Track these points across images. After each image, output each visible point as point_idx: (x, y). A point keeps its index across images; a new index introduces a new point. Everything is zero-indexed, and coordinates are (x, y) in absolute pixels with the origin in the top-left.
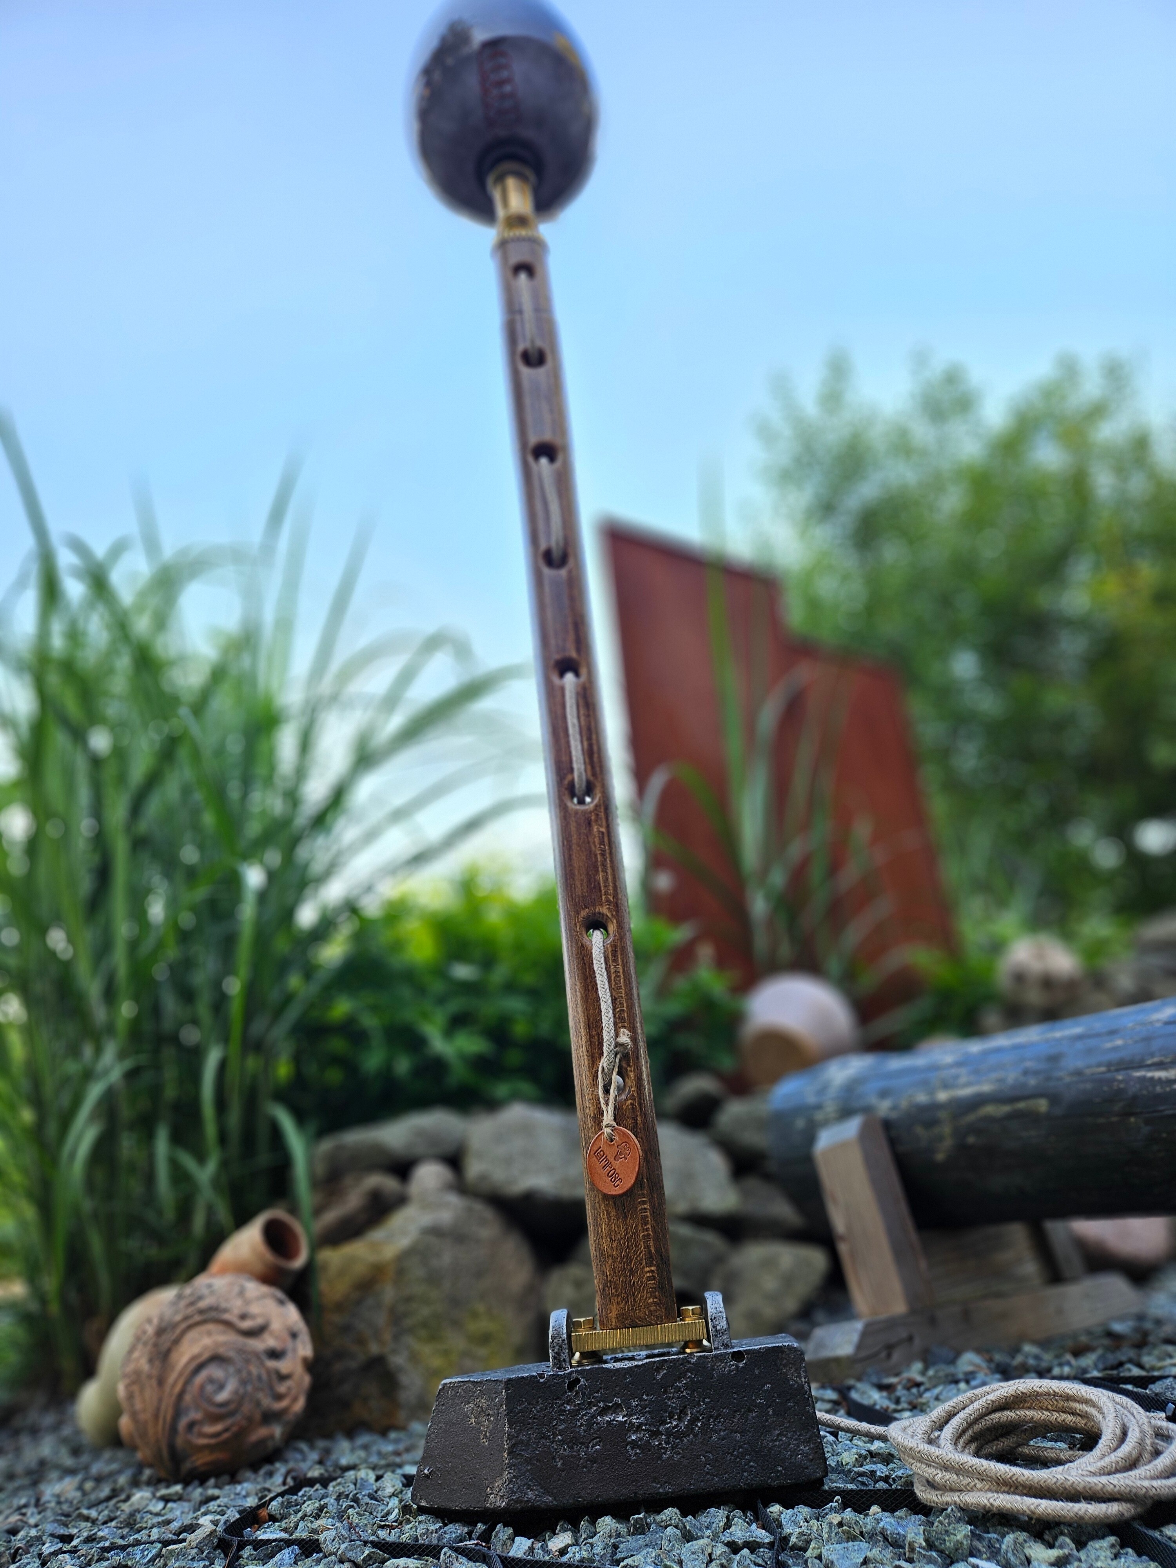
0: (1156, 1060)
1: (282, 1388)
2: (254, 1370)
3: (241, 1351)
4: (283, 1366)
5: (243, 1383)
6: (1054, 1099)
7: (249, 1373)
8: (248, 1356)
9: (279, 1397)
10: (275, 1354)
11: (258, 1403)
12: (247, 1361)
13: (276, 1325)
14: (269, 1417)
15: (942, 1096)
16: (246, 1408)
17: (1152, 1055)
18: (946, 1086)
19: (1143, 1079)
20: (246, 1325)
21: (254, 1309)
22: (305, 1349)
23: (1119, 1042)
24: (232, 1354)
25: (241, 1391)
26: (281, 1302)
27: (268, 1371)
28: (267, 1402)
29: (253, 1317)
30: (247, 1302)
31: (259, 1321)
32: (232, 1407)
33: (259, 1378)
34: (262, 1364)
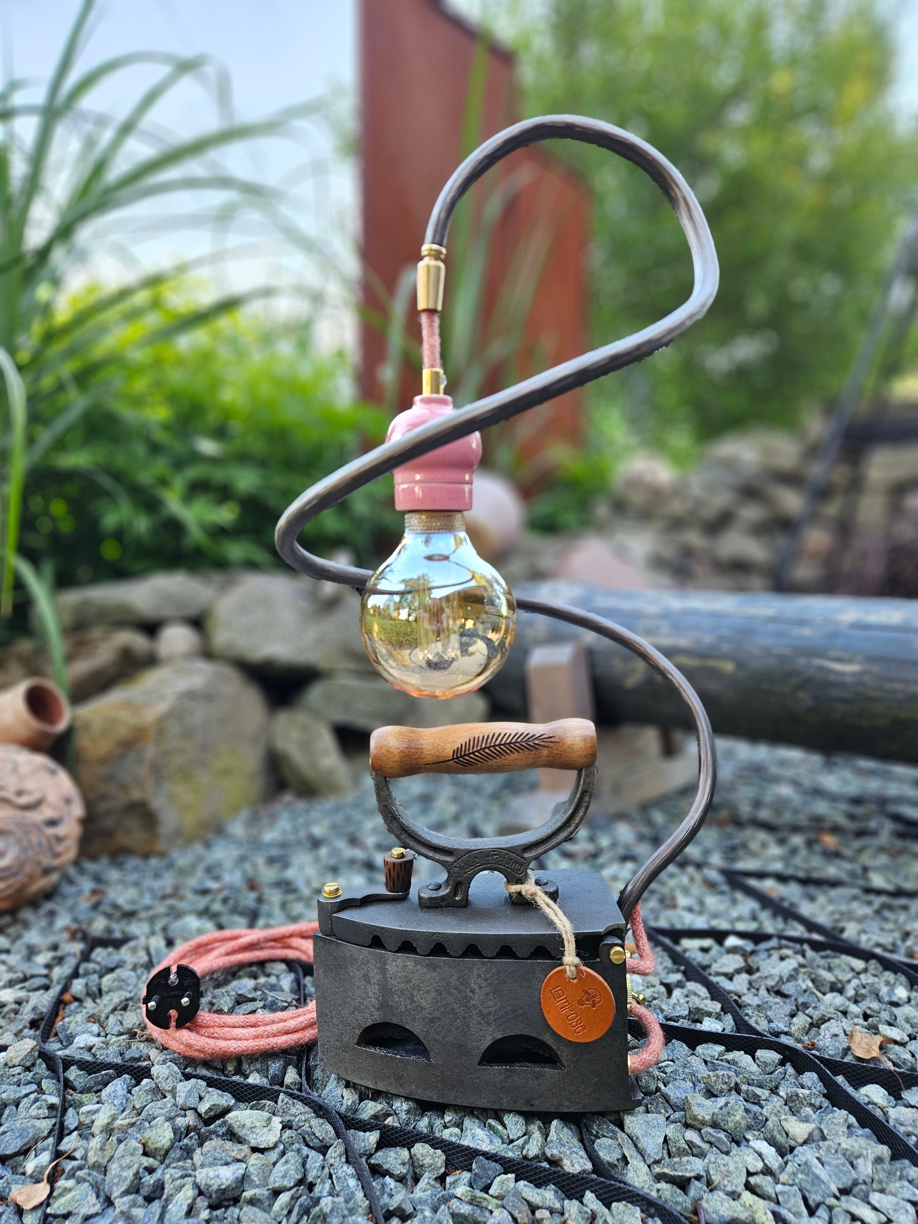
0: (838, 655)
1: (60, 848)
2: (34, 839)
3: (20, 824)
4: (60, 830)
5: (24, 850)
6: (740, 665)
7: (30, 842)
8: (27, 828)
9: (57, 855)
10: (52, 823)
11: (39, 863)
12: (27, 832)
13: (53, 797)
14: (47, 872)
16: (28, 869)
17: (834, 650)
20: (24, 800)
21: (30, 785)
22: (78, 810)
23: (807, 632)
24: (11, 827)
25: (23, 856)
26: (53, 773)
27: (48, 839)
28: (48, 861)
29: (30, 793)
30: (22, 779)
31: (35, 797)
32: (14, 870)
33: (40, 845)
34: (41, 832)
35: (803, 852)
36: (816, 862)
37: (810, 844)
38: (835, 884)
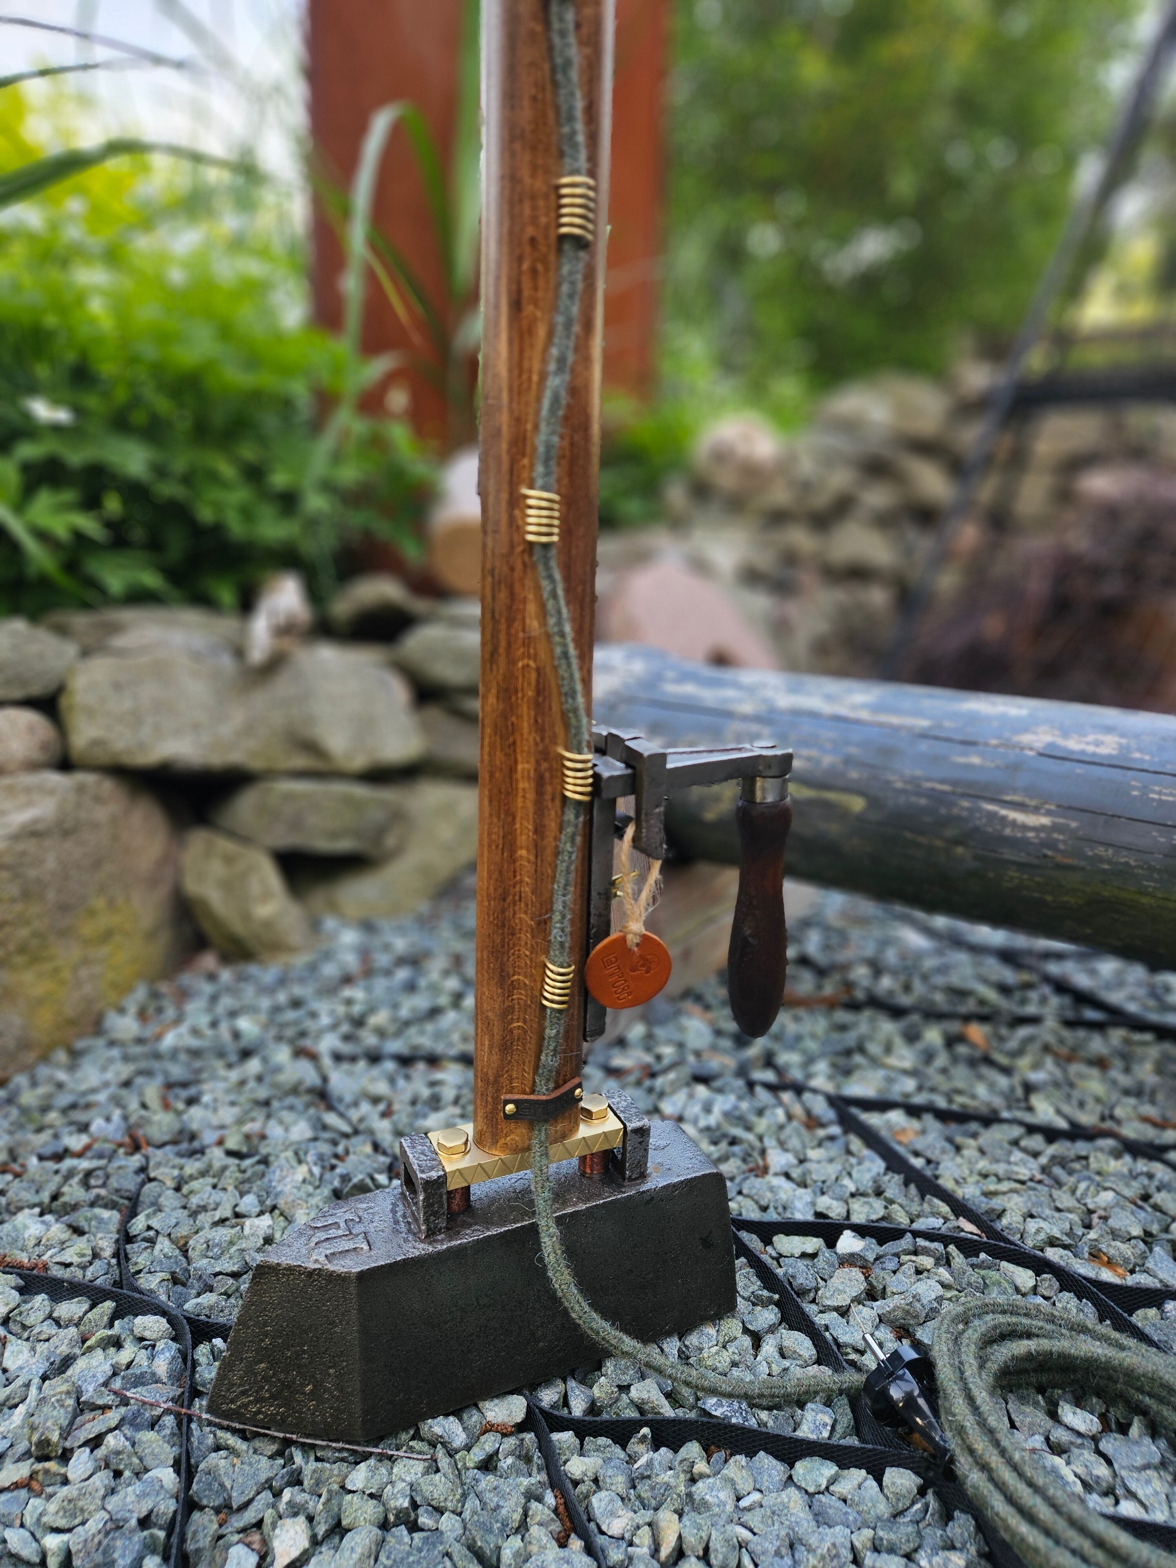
0: (1017, 798)
6: (874, 802)
17: (1015, 790)
19: (992, 815)
23: (974, 760)
35: (942, 1059)
36: (961, 1076)
37: (951, 1041)
38: (989, 1119)
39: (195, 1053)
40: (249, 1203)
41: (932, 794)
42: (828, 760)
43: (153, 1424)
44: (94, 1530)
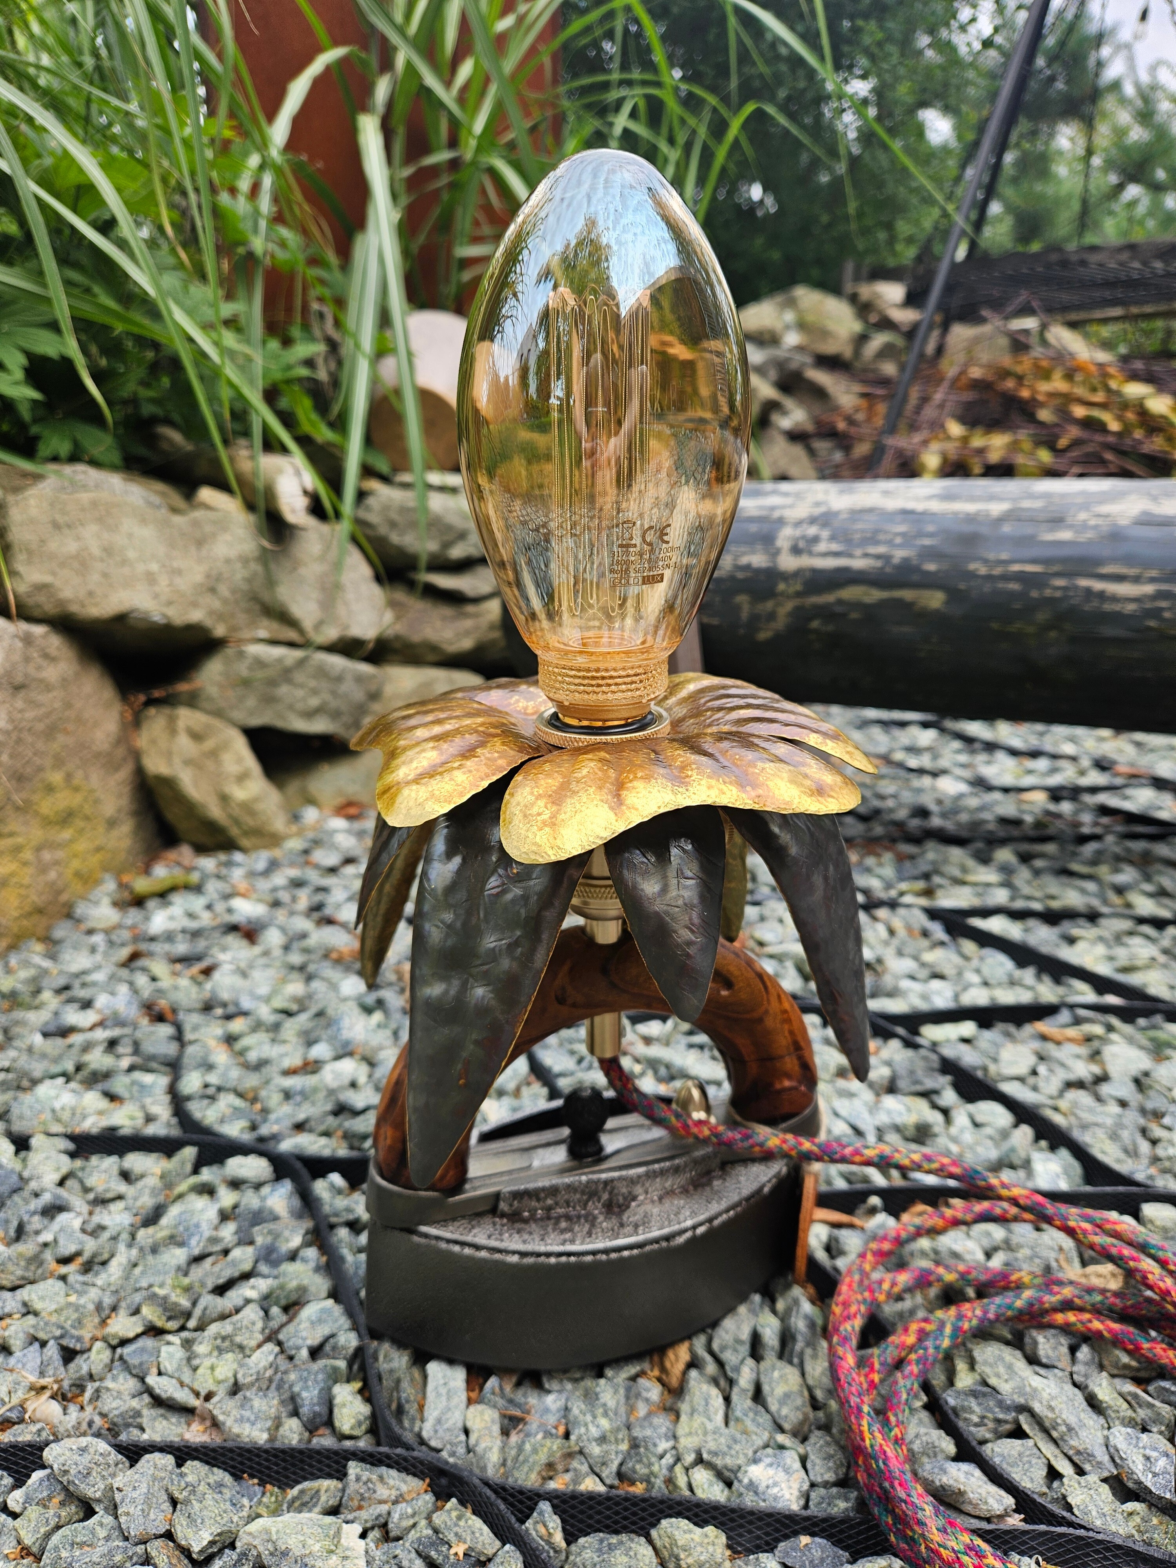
0: (1115, 570)
15: (788, 562)
18: (796, 550)
19: (1089, 591)
23: (1065, 535)
35: (1024, 872)
36: (1049, 885)
37: (1025, 859)
38: (1090, 916)
39: (196, 934)
40: (321, 1051)
41: (1020, 577)
42: (899, 555)
43: (293, 1256)
44: (264, 1363)
